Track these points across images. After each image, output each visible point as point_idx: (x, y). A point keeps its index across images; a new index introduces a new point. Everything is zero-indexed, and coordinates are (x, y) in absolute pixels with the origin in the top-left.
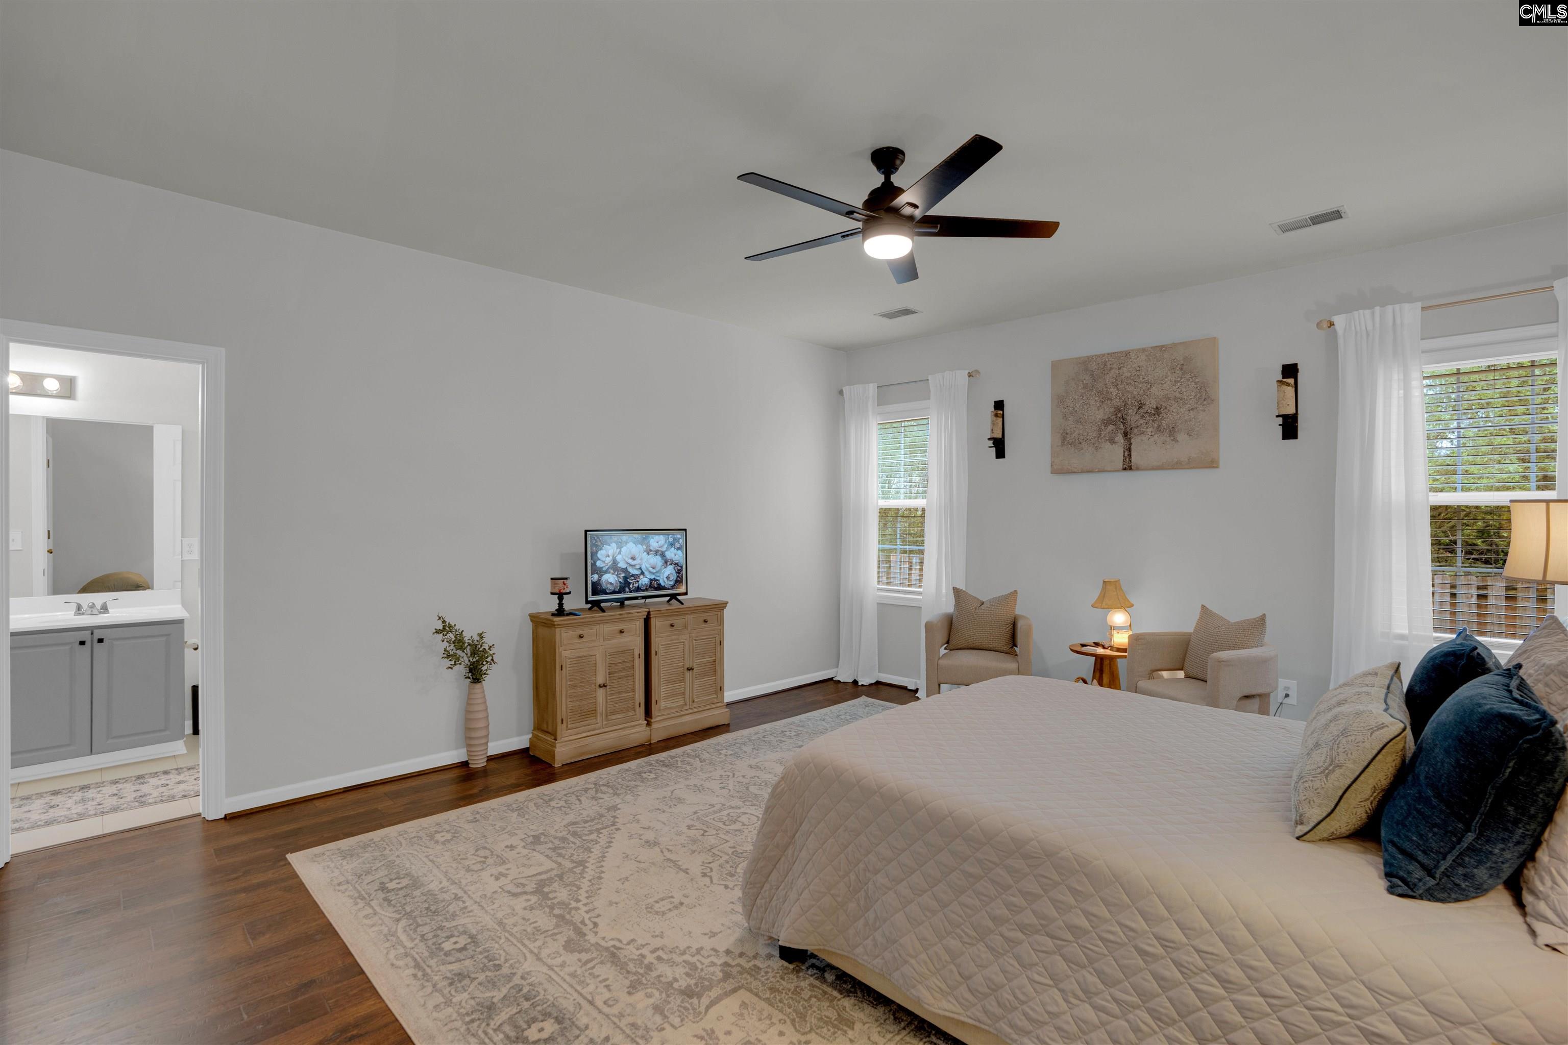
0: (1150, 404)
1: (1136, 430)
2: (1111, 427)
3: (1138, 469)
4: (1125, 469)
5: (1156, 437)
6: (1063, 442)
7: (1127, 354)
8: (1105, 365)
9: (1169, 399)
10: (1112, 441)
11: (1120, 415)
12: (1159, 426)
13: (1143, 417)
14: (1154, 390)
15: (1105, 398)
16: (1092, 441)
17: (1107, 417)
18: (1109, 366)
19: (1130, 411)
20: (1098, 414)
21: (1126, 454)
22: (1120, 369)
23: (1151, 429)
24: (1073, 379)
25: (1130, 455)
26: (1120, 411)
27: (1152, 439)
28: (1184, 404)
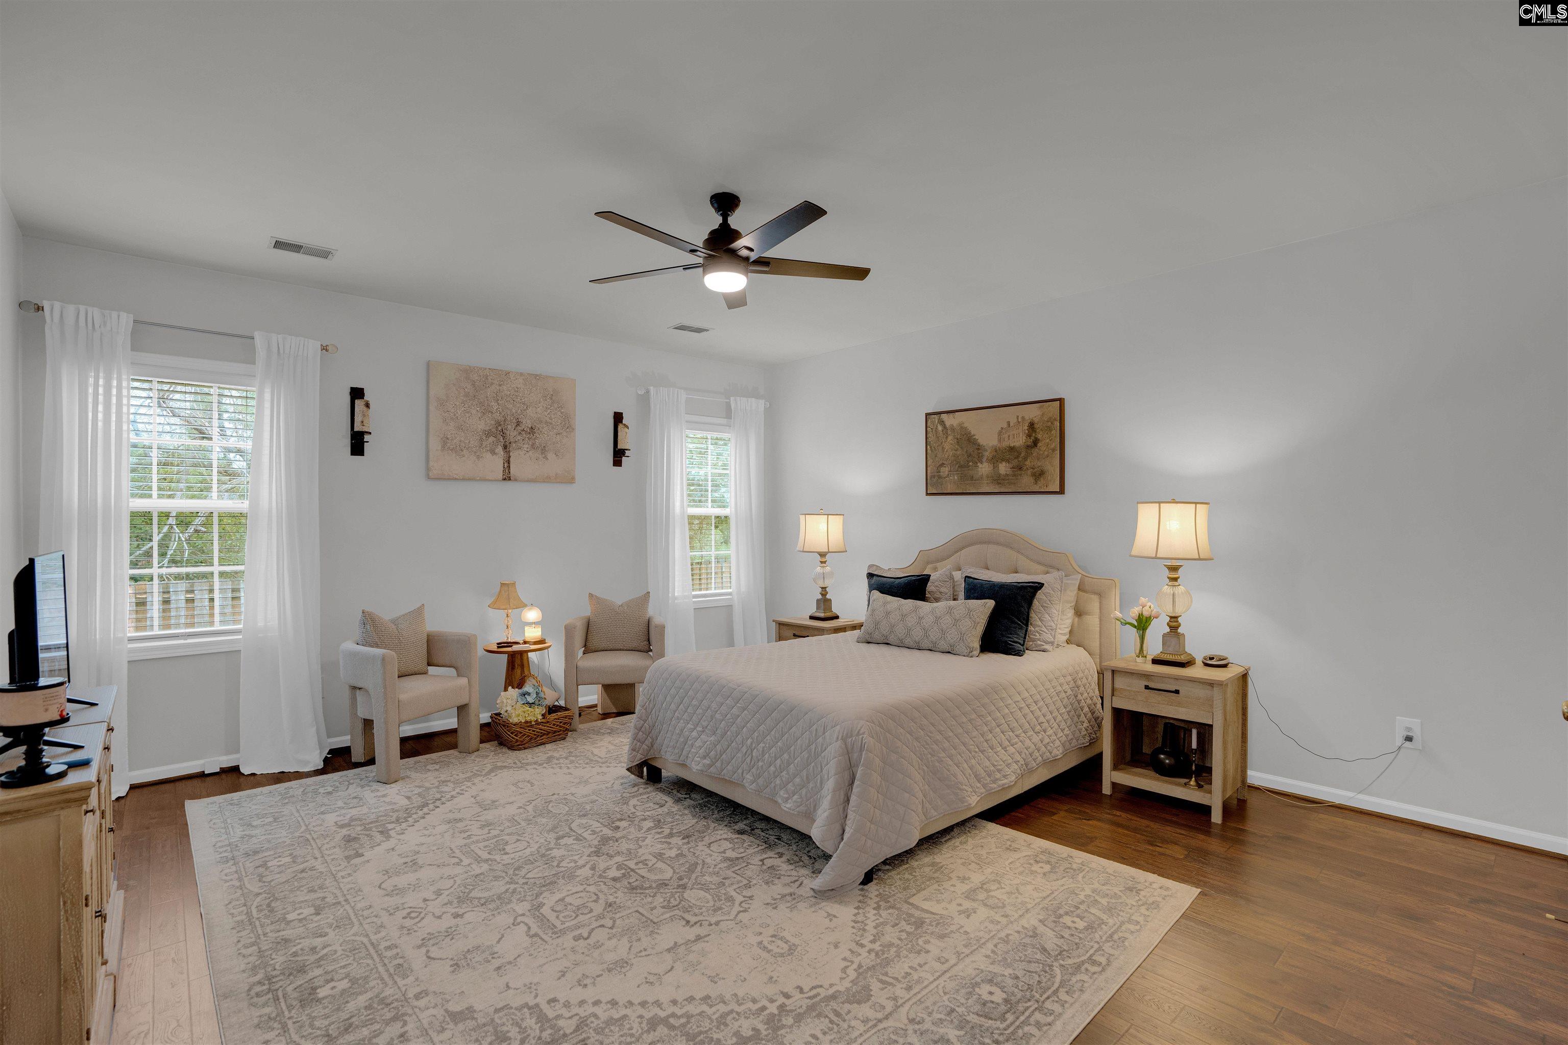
0: (527, 423)
1: (514, 445)
2: (491, 439)
3: (516, 480)
4: (505, 479)
5: (531, 453)
6: (443, 447)
7: (507, 373)
8: (487, 379)
9: (541, 422)
10: (493, 452)
11: (500, 428)
12: (533, 444)
13: (520, 433)
14: (530, 412)
15: (486, 411)
16: (474, 449)
17: (488, 428)
18: (490, 380)
19: (509, 427)
20: (482, 425)
21: (506, 465)
22: (500, 385)
23: (527, 446)
24: (454, 385)
25: (509, 467)
26: (500, 425)
27: (528, 455)
28: (553, 428)
